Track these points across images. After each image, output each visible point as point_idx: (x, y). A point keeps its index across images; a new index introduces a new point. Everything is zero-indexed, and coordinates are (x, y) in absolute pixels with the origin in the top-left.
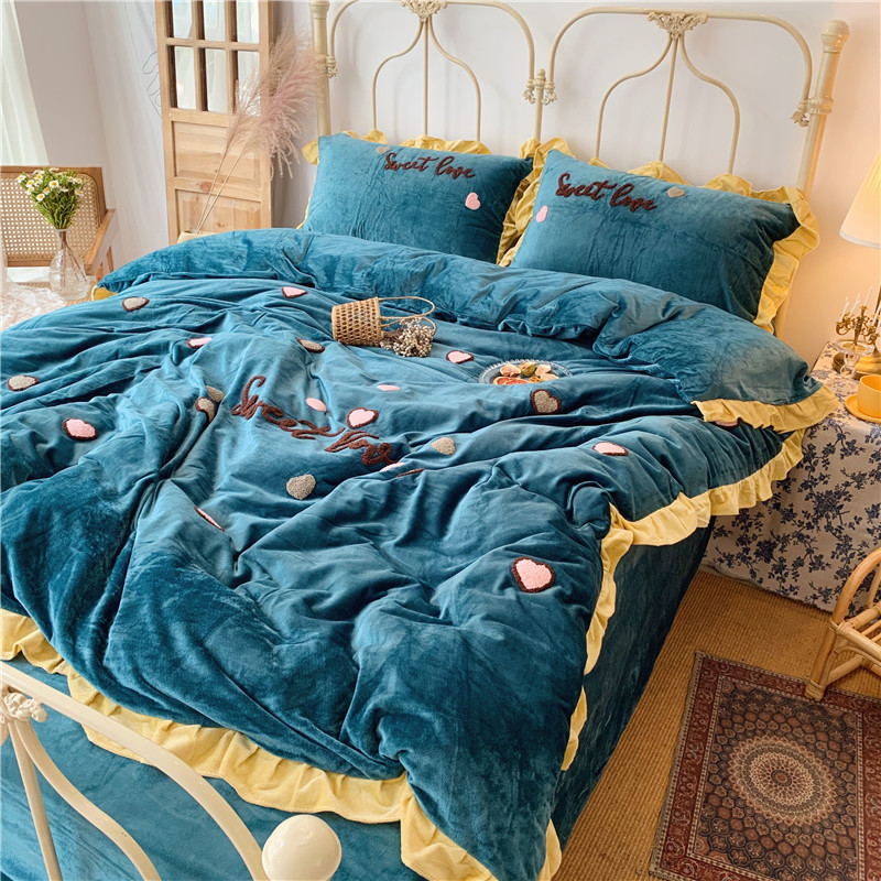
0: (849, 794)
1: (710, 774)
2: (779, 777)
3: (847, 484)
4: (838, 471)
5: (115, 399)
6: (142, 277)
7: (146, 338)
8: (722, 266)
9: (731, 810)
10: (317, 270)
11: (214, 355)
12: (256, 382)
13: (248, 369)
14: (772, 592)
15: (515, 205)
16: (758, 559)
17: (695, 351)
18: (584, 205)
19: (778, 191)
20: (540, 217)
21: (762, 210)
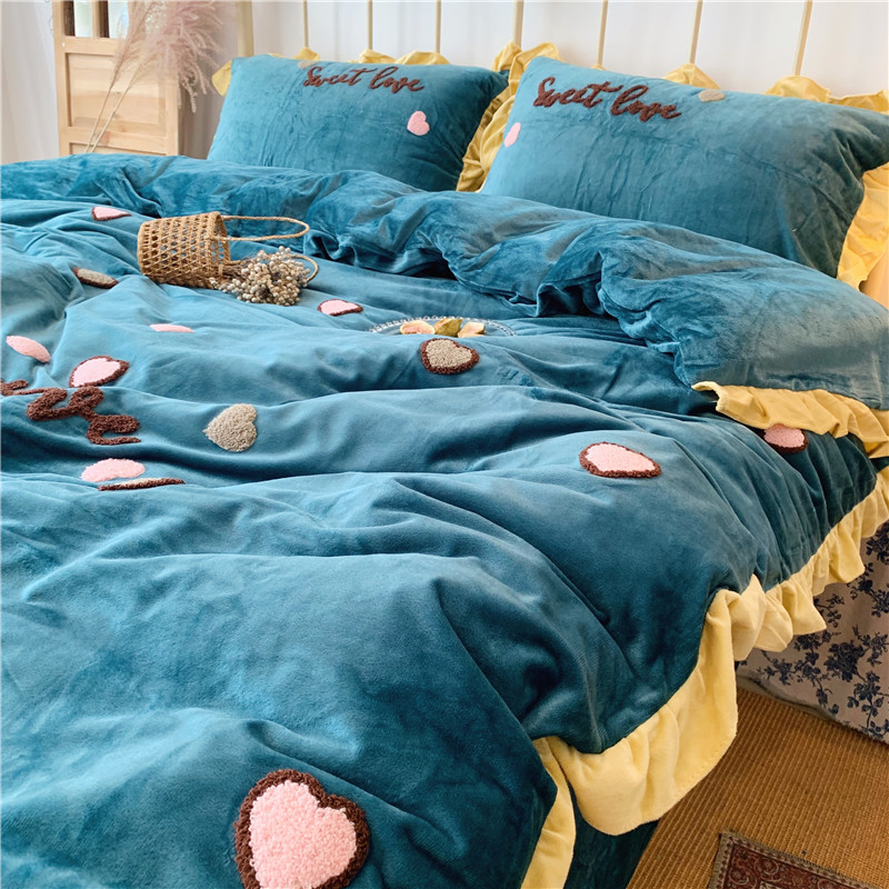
10: (166, 195)
14: (856, 730)
15: (481, 133)
16: (831, 672)
17: (713, 293)
18: (573, 116)
19: (872, 97)
20: (510, 139)
21: (846, 118)
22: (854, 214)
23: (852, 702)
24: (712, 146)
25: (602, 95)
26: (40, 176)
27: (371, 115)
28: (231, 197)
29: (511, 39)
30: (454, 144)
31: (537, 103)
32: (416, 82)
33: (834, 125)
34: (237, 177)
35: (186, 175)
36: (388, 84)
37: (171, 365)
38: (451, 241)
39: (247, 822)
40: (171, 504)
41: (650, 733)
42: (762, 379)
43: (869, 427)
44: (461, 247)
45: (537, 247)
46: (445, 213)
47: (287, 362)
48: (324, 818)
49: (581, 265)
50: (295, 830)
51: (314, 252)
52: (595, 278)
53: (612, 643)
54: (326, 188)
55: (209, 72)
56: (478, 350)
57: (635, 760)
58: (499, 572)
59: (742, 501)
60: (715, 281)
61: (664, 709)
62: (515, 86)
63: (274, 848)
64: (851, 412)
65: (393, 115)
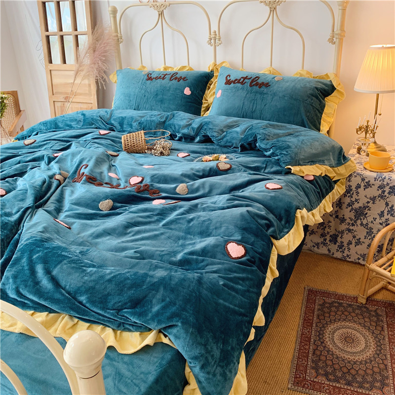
0: (382, 344)
1: (315, 341)
2: (348, 339)
3: (368, 202)
4: (363, 196)
5: (16, 179)
6: (35, 133)
7: (34, 155)
8: (302, 110)
9: (326, 356)
10: (116, 124)
11: (65, 159)
12: (84, 167)
13: (81, 162)
14: (338, 259)
15: (207, 92)
16: (331, 243)
17: (287, 143)
18: (238, 87)
19: (325, 75)
20: (218, 95)
21: (318, 83)
22: (323, 110)
23: (337, 251)
24: (281, 95)
25: (246, 80)
26: (72, 121)
27: (172, 89)
28: (139, 123)
29: (213, 61)
30: (199, 97)
31: (226, 84)
32: (185, 78)
33: (315, 86)
34: (139, 116)
35: (122, 117)
36: (176, 78)
37: (156, 176)
38: (212, 133)
39: (227, 249)
41: (287, 237)
42: (302, 163)
43: (331, 173)
44: (215, 134)
45: (237, 133)
48: (239, 247)
49: (251, 138)
50: (235, 249)
51: (170, 139)
52: (255, 140)
53: (278, 221)
54: (169, 118)
55: (108, 75)
56: (230, 164)
57: (286, 241)
59: (300, 193)
60: (287, 139)
61: (290, 232)
63: (232, 251)
64: (325, 169)
65: (179, 89)
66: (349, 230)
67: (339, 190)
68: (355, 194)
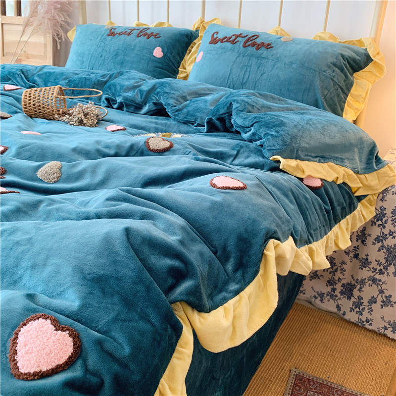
8: (317, 83)
14: (353, 323)
15: (187, 57)
16: (342, 296)
17: (281, 119)
18: (226, 48)
19: (357, 41)
20: (199, 59)
21: (345, 49)
22: (350, 91)
23: (352, 310)
24: (287, 61)
25: (239, 39)
27: (137, 49)
28: (69, 81)
29: (200, 16)
30: (174, 62)
31: (210, 43)
32: (158, 34)
33: (340, 52)
34: (73, 73)
35: (50, 72)
36: (145, 35)
37: (28, 148)
38: (167, 99)
39: (16, 338)
40: (9, 200)
41: (234, 305)
42: (302, 156)
43: (353, 181)
44: (172, 101)
45: (206, 101)
46: (165, 87)
47: (82, 146)
48: (56, 336)
49: (224, 108)
50: (41, 341)
51: (106, 105)
52: (230, 114)
53: (217, 262)
54: (113, 78)
55: (66, 31)
56: (173, 142)
57: (226, 316)
58: (162, 227)
59: (289, 206)
61: (242, 293)
62: (201, 36)
63: (28, 350)
64: (344, 172)
65: (147, 49)
66: (374, 281)
67: (363, 213)
68: (390, 222)
